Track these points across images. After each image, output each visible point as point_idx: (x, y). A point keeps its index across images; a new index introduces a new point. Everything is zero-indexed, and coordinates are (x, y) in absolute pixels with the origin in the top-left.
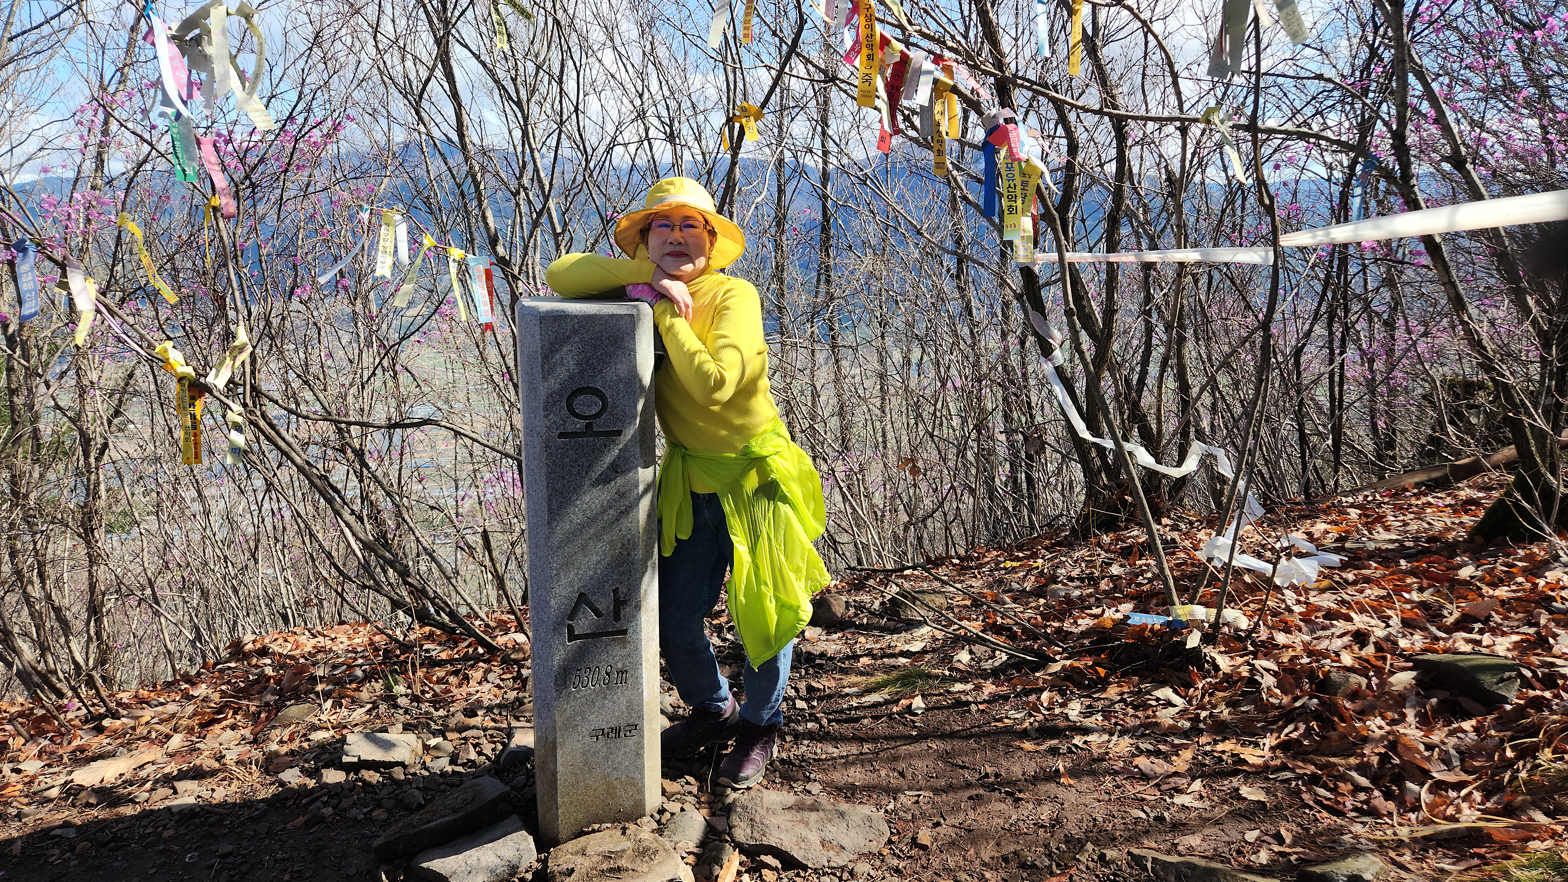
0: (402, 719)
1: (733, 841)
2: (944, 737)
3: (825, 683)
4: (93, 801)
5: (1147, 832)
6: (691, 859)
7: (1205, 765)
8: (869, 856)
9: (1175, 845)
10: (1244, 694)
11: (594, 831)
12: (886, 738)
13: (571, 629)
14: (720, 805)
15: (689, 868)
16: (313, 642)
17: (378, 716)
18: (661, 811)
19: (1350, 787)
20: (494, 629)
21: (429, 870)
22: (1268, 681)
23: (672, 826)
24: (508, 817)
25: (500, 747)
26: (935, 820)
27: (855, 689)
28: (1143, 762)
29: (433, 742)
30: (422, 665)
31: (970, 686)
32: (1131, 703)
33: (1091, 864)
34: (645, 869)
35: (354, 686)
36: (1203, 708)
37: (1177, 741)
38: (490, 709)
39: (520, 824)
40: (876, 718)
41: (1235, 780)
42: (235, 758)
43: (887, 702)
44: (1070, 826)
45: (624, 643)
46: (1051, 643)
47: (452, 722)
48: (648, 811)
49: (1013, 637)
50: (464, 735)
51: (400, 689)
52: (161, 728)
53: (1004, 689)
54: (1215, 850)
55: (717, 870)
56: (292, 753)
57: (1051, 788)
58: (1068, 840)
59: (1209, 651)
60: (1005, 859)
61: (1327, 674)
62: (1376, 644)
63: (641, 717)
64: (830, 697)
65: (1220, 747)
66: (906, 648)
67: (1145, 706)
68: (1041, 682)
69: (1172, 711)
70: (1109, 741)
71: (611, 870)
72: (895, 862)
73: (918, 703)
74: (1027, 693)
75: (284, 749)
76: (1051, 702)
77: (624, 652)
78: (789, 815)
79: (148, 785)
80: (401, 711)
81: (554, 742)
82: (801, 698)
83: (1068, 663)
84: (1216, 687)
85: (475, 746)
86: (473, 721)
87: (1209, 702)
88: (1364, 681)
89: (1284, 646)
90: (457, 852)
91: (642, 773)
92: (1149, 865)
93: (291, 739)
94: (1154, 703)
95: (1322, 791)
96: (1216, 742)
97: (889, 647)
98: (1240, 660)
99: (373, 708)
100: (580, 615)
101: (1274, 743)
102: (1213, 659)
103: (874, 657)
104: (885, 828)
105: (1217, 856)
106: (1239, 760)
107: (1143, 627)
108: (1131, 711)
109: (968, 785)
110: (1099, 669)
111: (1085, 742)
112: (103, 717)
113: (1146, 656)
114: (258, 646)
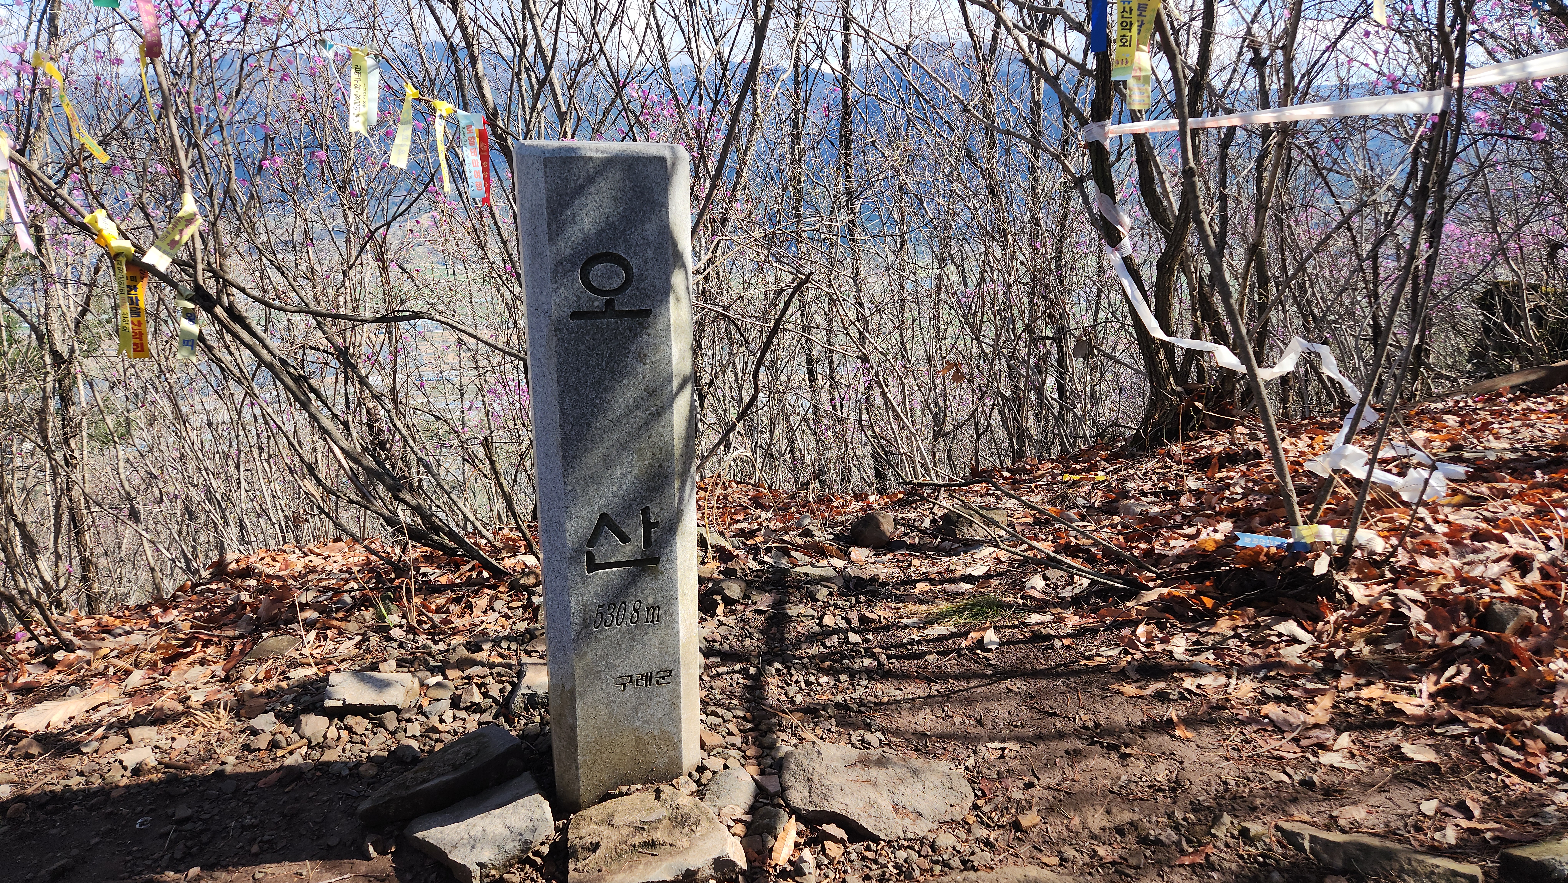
0: (396, 653)
1: (788, 805)
2: (1024, 675)
3: (881, 612)
4: (35, 750)
5: (1294, 801)
6: (740, 829)
7: (1349, 715)
8: (952, 824)
9: (1335, 819)
10: (1387, 630)
11: (621, 794)
12: (957, 677)
13: (590, 557)
14: (769, 761)
15: (737, 840)
16: (303, 561)
17: (368, 651)
18: (701, 769)
19: (1541, 745)
20: (500, 550)
21: (424, 843)
22: (1417, 614)
23: (714, 788)
24: (519, 774)
25: (509, 688)
26: (1027, 779)
27: (915, 620)
28: (1272, 710)
29: (432, 680)
30: (418, 591)
31: (1048, 617)
32: (1248, 639)
33: (1231, 841)
34: (686, 844)
35: (341, 614)
36: (1337, 645)
37: (1310, 686)
38: (497, 642)
39: (533, 785)
40: (942, 654)
41: (1392, 734)
42: (202, 699)
43: (953, 635)
44: (1195, 789)
45: (656, 574)
46: (1141, 567)
47: (454, 657)
48: (685, 769)
49: (1091, 559)
50: (467, 673)
51: (393, 619)
52: (120, 663)
53: (1090, 621)
54: (1387, 825)
55: (771, 842)
56: (268, 693)
57: (1164, 740)
58: (1196, 807)
59: (1342, 579)
60: (1120, 831)
61: (1489, 606)
62: (1541, 570)
63: (677, 661)
64: (887, 628)
65: (1365, 693)
66: (968, 571)
67: (1265, 642)
68: (1134, 613)
69: (1299, 649)
70: (1227, 685)
71: (645, 845)
72: (984, 833)
73: (990, 636)
74: (1120, 626)
75: (261, 688)
76: (1150, 637)
77: (656, 584)
78: (853, 774)
79: (100, 732)
80: (395, 645)
81: (572, 691)
82: (854, 631)
83: (1165, 591)
84: (1353, 621)
85: (480, 686)
86: (478, 656)
87: (1344, 639)
88: (1534, 614)
89: (1430, 573)
90: (459, 818)
91: (678, 727)
92: (1307, 844)
93: (268, 678)
94: (1276, 639)
95: (1506, 750)
96: (1359, 687)
97: (948, 570)
98: (1377, 589)
99: (363, 641)
100: (603, 540)
101: (1433, 689)
102: (1346, 587)
103: (932, 582)
104: (968, 789)
105: (1390, 833)
106: (1392, 710)
107: (1258, 551)
108: (1248, 649)
109: (1061, 736)
110: (1205, 599)
111: (1199, 686)
112: (56, 649)
113: (1260, 585)
114: (243, 565)
